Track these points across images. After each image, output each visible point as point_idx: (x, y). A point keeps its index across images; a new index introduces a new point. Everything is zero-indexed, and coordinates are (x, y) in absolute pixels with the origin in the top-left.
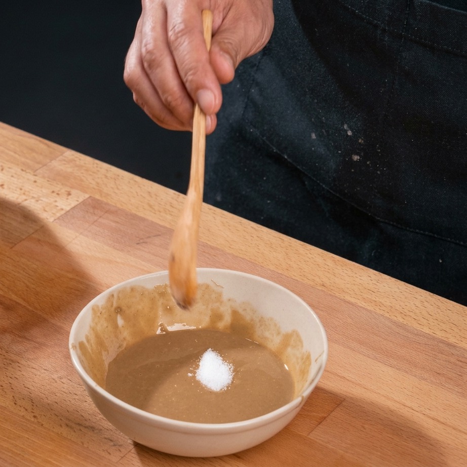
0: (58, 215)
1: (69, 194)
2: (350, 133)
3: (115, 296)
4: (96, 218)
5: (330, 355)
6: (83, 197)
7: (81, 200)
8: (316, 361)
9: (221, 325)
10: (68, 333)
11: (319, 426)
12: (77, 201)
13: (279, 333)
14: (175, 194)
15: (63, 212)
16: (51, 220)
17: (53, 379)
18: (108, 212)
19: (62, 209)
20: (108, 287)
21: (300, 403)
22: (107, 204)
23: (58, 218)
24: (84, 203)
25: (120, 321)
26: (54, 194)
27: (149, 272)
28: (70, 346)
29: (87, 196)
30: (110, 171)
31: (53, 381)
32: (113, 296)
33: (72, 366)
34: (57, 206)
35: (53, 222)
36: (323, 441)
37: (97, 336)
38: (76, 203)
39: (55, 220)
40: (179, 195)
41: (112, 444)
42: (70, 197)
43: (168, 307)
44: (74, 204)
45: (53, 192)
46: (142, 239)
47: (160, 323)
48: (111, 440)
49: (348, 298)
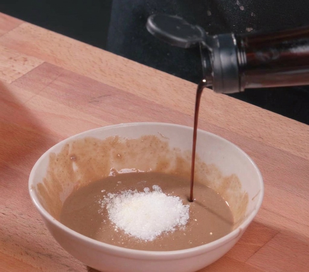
0: (16, 77)
1: (26, 60)
2: (242, 8)
3: (71, 145)
4: (50, 81)
5: (266, 195)
6: (38, 62)
7: (36, 65)
8: (253, 199)
9: (167, 171)
10: (28, 177)
11: (255, 254)
12: (33, 66)
13: (220, 177)
14: (124, 60)
15: (20, 76)
16: (10, 82)
17: (14, 216)
18: (62, 75)
19: (19, 73)
20: (63, 139)
21: (239, 235)
22: (62, 68)
23: (16, 81)
24: (39, 68)
25: (75, 167)
26: (12, 60)
27: (101, 126)
28: (30, 187)
29: (42, 62)
30: (63, 40)
31: (15, 217)
32: (68, 145)
33: (32, 204)
34: (14, 70)
35: (11, 84)
36: (258, 266)
37: (54, 180)
38: (33, 68)
39: (12, 82)
40: (128, 61)
41: (69, 268)
42: (26, 63)
43: (119, 155)
44: (30, 68)
45: (11, 58)
46: (94, 98)
47: (112, 168)
48: (67, 266)
49: (283, 148)
